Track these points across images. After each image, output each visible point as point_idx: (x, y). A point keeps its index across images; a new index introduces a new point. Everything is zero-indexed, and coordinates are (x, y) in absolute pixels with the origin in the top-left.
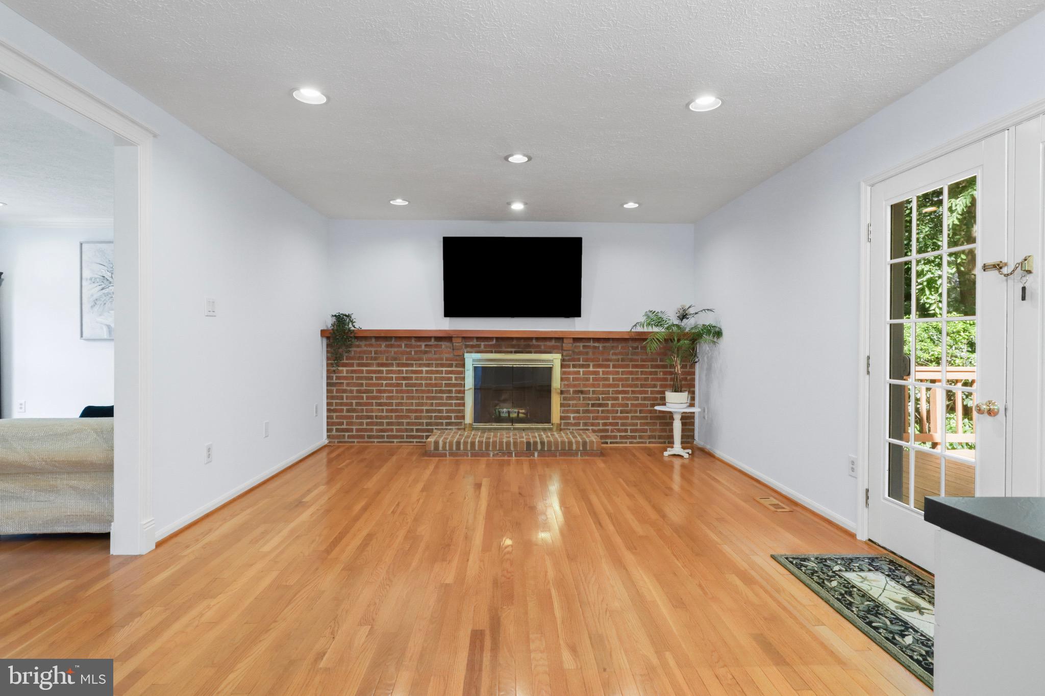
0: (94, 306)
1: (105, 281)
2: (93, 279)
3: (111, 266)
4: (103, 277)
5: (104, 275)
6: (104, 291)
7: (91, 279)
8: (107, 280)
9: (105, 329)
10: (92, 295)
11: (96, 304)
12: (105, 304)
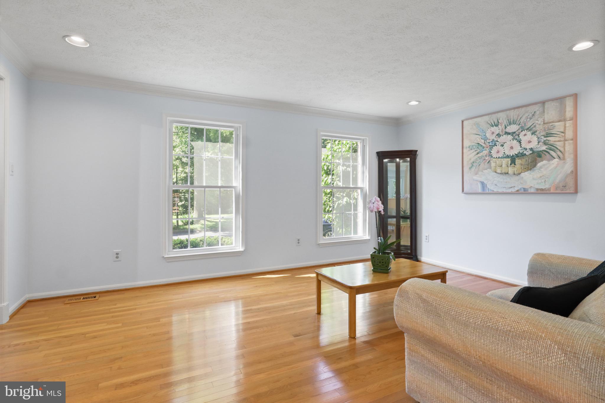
0: (472, 167)
1: (480, 147)
2: (471, 147)
3: (485, 134)
4: (478, 144)
5: (479, 142)
6: (479, 155)
7: (469, 147)
8: (481, 146)
9: (480, 186)
10: (470, 159)
11: (473, 166)
12: (480, 165)
